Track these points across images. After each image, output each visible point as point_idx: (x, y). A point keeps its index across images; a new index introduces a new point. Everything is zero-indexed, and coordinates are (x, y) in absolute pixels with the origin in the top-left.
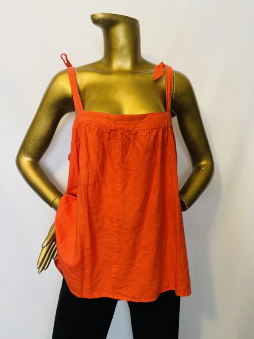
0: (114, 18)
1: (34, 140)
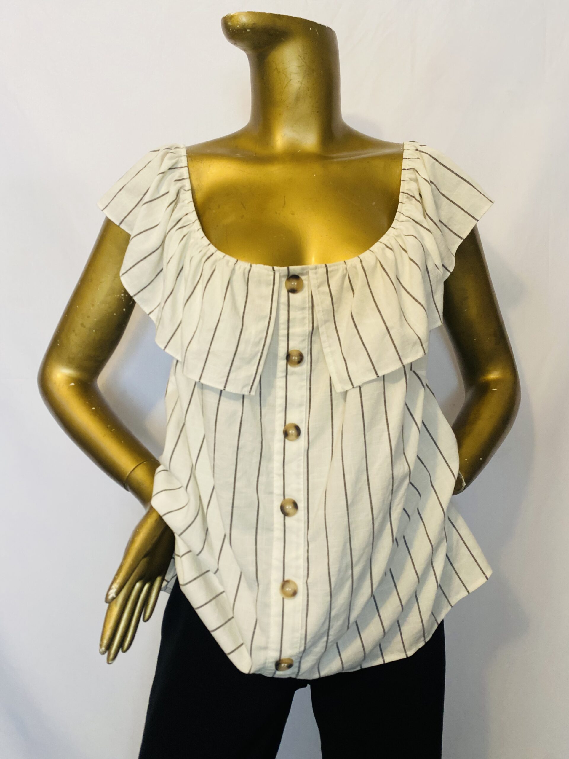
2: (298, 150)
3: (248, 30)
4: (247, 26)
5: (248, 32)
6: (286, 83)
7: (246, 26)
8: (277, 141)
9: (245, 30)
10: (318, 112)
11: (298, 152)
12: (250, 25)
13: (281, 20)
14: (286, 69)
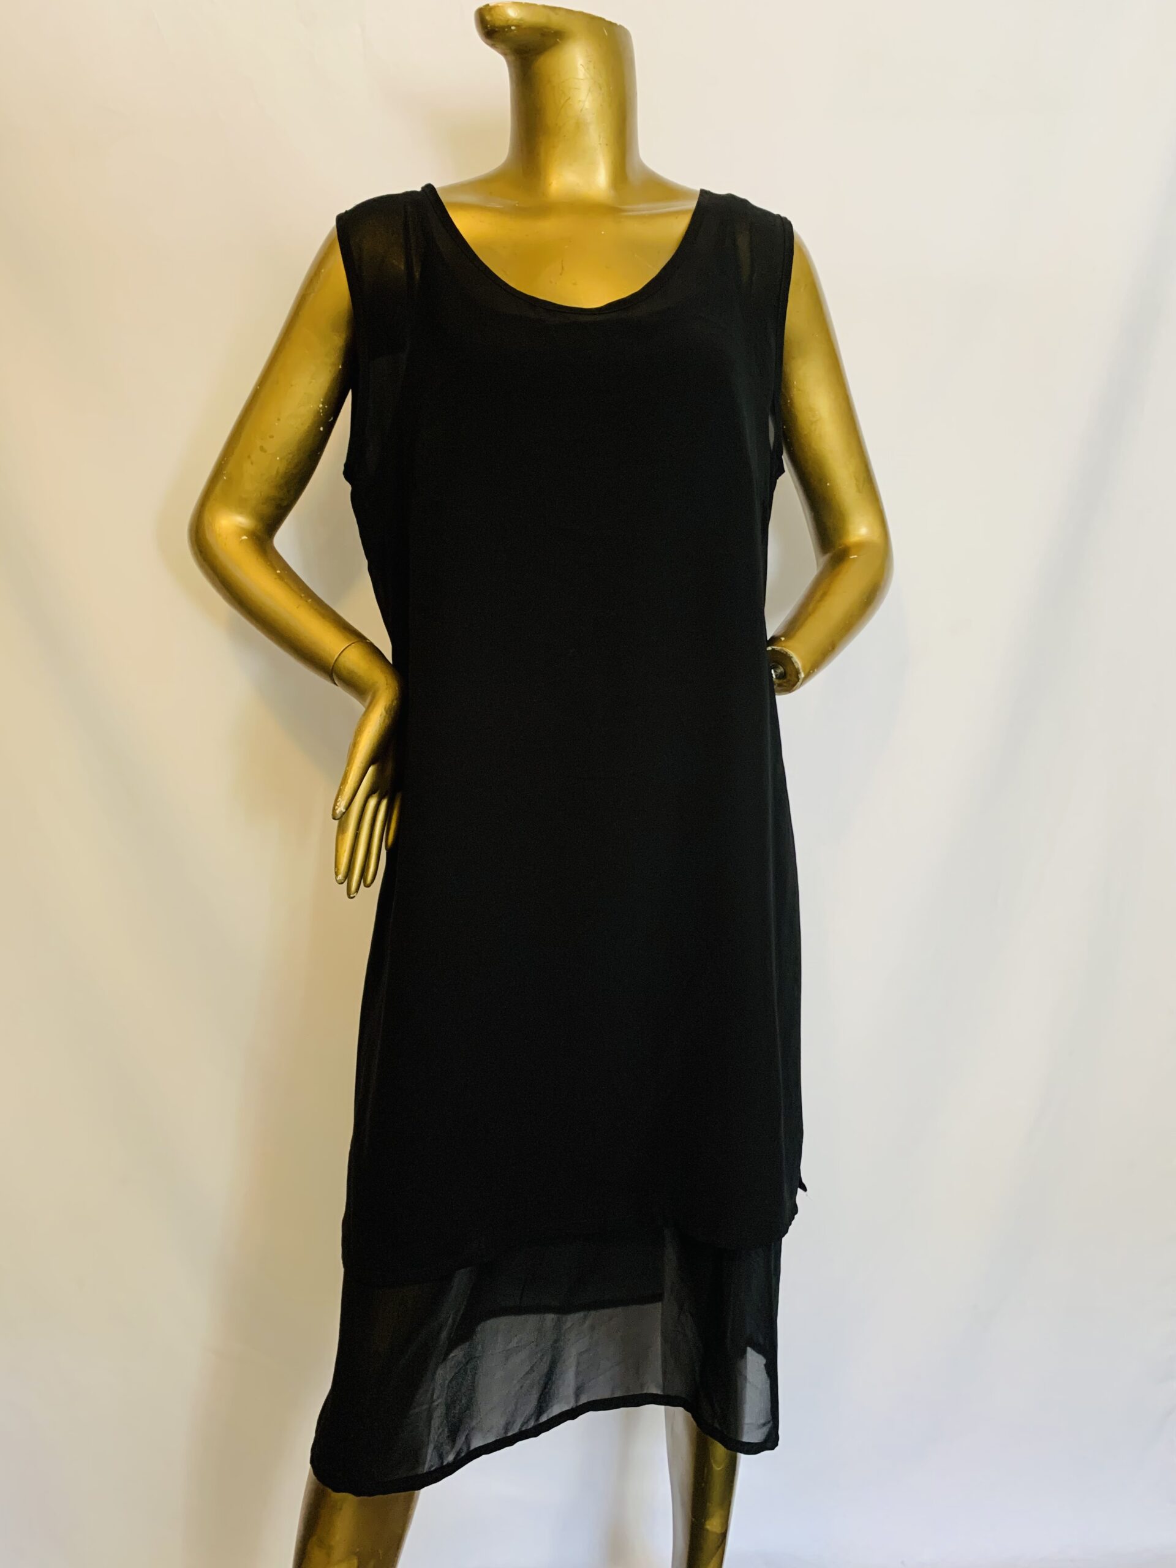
0: (556, 21)
1: (262, 449)
3: (513, 28)
5: (512, 30)
6: (562, 102)
7: (510, 22)
8: (550, 185)
9: (509, 27)
10: (607, 145)
12: (515, 21)
13: (557, 14)
14: (563, 82)
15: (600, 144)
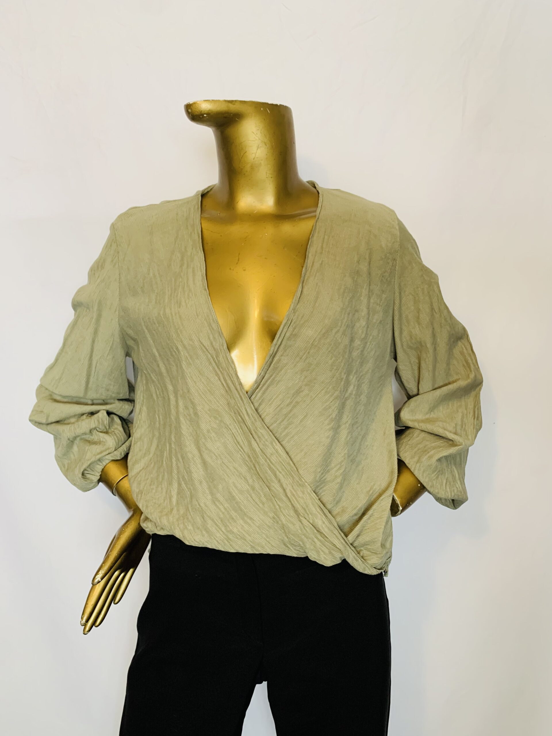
2: (255, 211)
3: (205, 115)
4: (204, 112)
5: (205, 117)
6: (242, 154)
7: (202, 112)
8: (237, 203)
9: (203, 115)
10: (272, 178)
11: (255, 212)
12: (206, 112)
13: (234, 104)
14: (242, 143)
15: (267, 177)
